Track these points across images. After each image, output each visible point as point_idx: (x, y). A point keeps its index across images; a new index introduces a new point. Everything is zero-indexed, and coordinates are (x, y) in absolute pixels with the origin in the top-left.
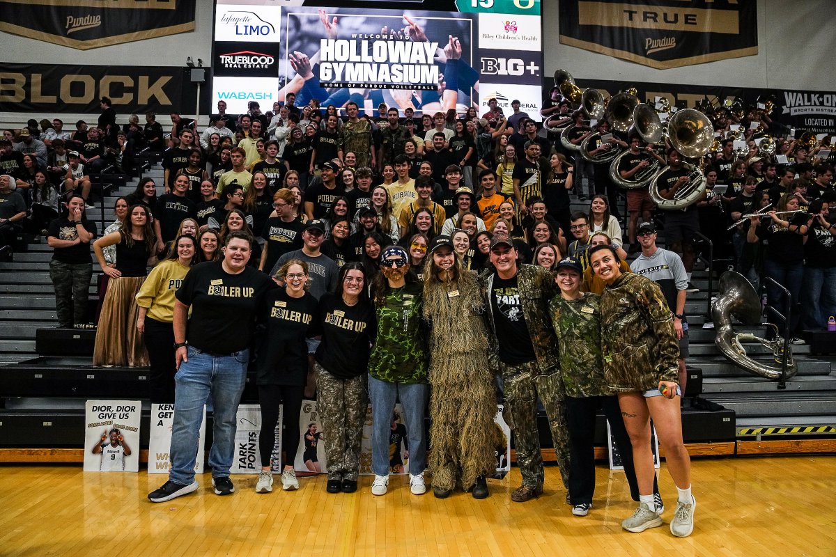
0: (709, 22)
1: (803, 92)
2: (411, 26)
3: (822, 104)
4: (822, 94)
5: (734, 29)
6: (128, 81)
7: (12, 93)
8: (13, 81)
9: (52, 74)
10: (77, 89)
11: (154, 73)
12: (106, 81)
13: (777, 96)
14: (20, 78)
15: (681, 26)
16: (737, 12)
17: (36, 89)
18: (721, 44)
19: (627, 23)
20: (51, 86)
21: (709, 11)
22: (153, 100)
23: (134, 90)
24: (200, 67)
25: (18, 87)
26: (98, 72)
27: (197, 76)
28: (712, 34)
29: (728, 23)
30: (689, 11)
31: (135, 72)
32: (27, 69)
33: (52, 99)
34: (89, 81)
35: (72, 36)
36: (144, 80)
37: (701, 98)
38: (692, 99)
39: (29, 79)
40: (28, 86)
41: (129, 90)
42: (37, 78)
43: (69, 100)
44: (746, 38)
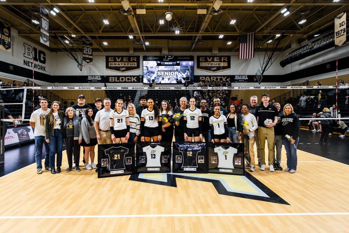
0: (222, 64)
1: (238, 75)
2: (176, 68)
3: (242, 77)
4: (242, 76)
5: (227, 65)
6: (130, 78)
7: (113, 80)
8: (113, 78)
9: (118, 77)
10: (122, 79)
11: (134, 76)
12: (127, 78)
13: (234, 76)
14: (114, 78)
15: (217, 65)
16: (227, 63)
17: (116, 79)
18: (224, 68)
19: (208, 66)
20: (118, 79)
21: (222, 63)
22: (134, 81)
23: (131, 79)
24: (141, 76)
25: (114, 79)
26: (125, 76)
27: (141, 77)
28: (223, 66)
29: (226, 64)
30: (219, 63)
31: (131, 76)
32: (115, 76)
33: (119, 81)
34: (124, 78)
35: (121, 71)
36: (132, 78)
37: (221, 77)
38: (219, 78)
39: (115, 78)
40: (115, 79)
41: (130, 79)
42: (116, 78)
43: (121, 81)
44: (229, 67)
